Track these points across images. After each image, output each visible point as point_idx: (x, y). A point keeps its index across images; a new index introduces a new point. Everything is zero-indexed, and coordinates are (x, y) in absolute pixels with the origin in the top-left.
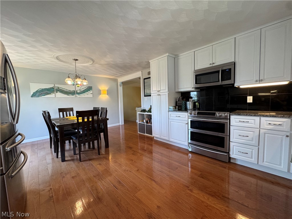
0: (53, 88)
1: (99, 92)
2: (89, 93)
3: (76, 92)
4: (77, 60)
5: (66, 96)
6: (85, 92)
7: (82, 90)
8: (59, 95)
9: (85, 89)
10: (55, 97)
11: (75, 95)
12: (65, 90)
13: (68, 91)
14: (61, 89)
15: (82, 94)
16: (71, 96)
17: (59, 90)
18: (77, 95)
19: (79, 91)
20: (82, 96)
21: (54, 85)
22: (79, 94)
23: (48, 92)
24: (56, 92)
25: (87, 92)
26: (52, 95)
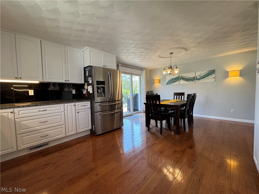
0: (178, 77)
1: (226, 74)
2: (211, 77)
3: (196, 78)
4: (172, 53)
5: (187, 82)
6: (205, 77)
7: (201, 75)
8: (182, 82)
9: (206, 74)
10: (179, 84)
11: (194, 81)
12: (186, 77)
13: (189, 78)
14: (184, 77)
15: (202, 79)
16: (191, 82)
17: (182, 78)
18: (196, 81)
19: (199, 77)
20: (201, 81)
21: (179, 75)
22: (198, 79)
23: (175, 80)
24: (180, 80)
25: (208, 76)
26: (177, 83)
